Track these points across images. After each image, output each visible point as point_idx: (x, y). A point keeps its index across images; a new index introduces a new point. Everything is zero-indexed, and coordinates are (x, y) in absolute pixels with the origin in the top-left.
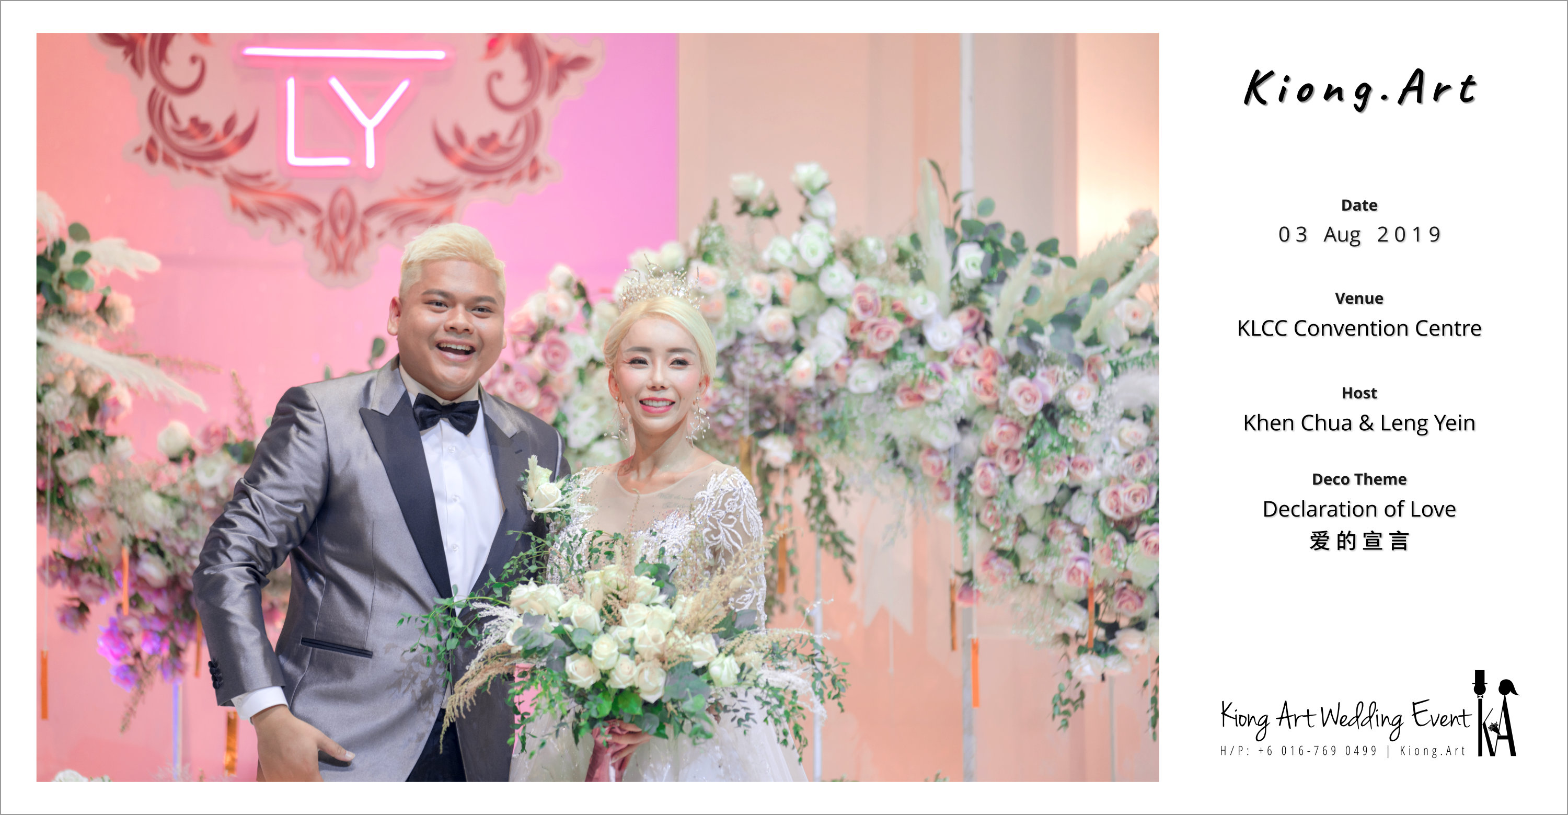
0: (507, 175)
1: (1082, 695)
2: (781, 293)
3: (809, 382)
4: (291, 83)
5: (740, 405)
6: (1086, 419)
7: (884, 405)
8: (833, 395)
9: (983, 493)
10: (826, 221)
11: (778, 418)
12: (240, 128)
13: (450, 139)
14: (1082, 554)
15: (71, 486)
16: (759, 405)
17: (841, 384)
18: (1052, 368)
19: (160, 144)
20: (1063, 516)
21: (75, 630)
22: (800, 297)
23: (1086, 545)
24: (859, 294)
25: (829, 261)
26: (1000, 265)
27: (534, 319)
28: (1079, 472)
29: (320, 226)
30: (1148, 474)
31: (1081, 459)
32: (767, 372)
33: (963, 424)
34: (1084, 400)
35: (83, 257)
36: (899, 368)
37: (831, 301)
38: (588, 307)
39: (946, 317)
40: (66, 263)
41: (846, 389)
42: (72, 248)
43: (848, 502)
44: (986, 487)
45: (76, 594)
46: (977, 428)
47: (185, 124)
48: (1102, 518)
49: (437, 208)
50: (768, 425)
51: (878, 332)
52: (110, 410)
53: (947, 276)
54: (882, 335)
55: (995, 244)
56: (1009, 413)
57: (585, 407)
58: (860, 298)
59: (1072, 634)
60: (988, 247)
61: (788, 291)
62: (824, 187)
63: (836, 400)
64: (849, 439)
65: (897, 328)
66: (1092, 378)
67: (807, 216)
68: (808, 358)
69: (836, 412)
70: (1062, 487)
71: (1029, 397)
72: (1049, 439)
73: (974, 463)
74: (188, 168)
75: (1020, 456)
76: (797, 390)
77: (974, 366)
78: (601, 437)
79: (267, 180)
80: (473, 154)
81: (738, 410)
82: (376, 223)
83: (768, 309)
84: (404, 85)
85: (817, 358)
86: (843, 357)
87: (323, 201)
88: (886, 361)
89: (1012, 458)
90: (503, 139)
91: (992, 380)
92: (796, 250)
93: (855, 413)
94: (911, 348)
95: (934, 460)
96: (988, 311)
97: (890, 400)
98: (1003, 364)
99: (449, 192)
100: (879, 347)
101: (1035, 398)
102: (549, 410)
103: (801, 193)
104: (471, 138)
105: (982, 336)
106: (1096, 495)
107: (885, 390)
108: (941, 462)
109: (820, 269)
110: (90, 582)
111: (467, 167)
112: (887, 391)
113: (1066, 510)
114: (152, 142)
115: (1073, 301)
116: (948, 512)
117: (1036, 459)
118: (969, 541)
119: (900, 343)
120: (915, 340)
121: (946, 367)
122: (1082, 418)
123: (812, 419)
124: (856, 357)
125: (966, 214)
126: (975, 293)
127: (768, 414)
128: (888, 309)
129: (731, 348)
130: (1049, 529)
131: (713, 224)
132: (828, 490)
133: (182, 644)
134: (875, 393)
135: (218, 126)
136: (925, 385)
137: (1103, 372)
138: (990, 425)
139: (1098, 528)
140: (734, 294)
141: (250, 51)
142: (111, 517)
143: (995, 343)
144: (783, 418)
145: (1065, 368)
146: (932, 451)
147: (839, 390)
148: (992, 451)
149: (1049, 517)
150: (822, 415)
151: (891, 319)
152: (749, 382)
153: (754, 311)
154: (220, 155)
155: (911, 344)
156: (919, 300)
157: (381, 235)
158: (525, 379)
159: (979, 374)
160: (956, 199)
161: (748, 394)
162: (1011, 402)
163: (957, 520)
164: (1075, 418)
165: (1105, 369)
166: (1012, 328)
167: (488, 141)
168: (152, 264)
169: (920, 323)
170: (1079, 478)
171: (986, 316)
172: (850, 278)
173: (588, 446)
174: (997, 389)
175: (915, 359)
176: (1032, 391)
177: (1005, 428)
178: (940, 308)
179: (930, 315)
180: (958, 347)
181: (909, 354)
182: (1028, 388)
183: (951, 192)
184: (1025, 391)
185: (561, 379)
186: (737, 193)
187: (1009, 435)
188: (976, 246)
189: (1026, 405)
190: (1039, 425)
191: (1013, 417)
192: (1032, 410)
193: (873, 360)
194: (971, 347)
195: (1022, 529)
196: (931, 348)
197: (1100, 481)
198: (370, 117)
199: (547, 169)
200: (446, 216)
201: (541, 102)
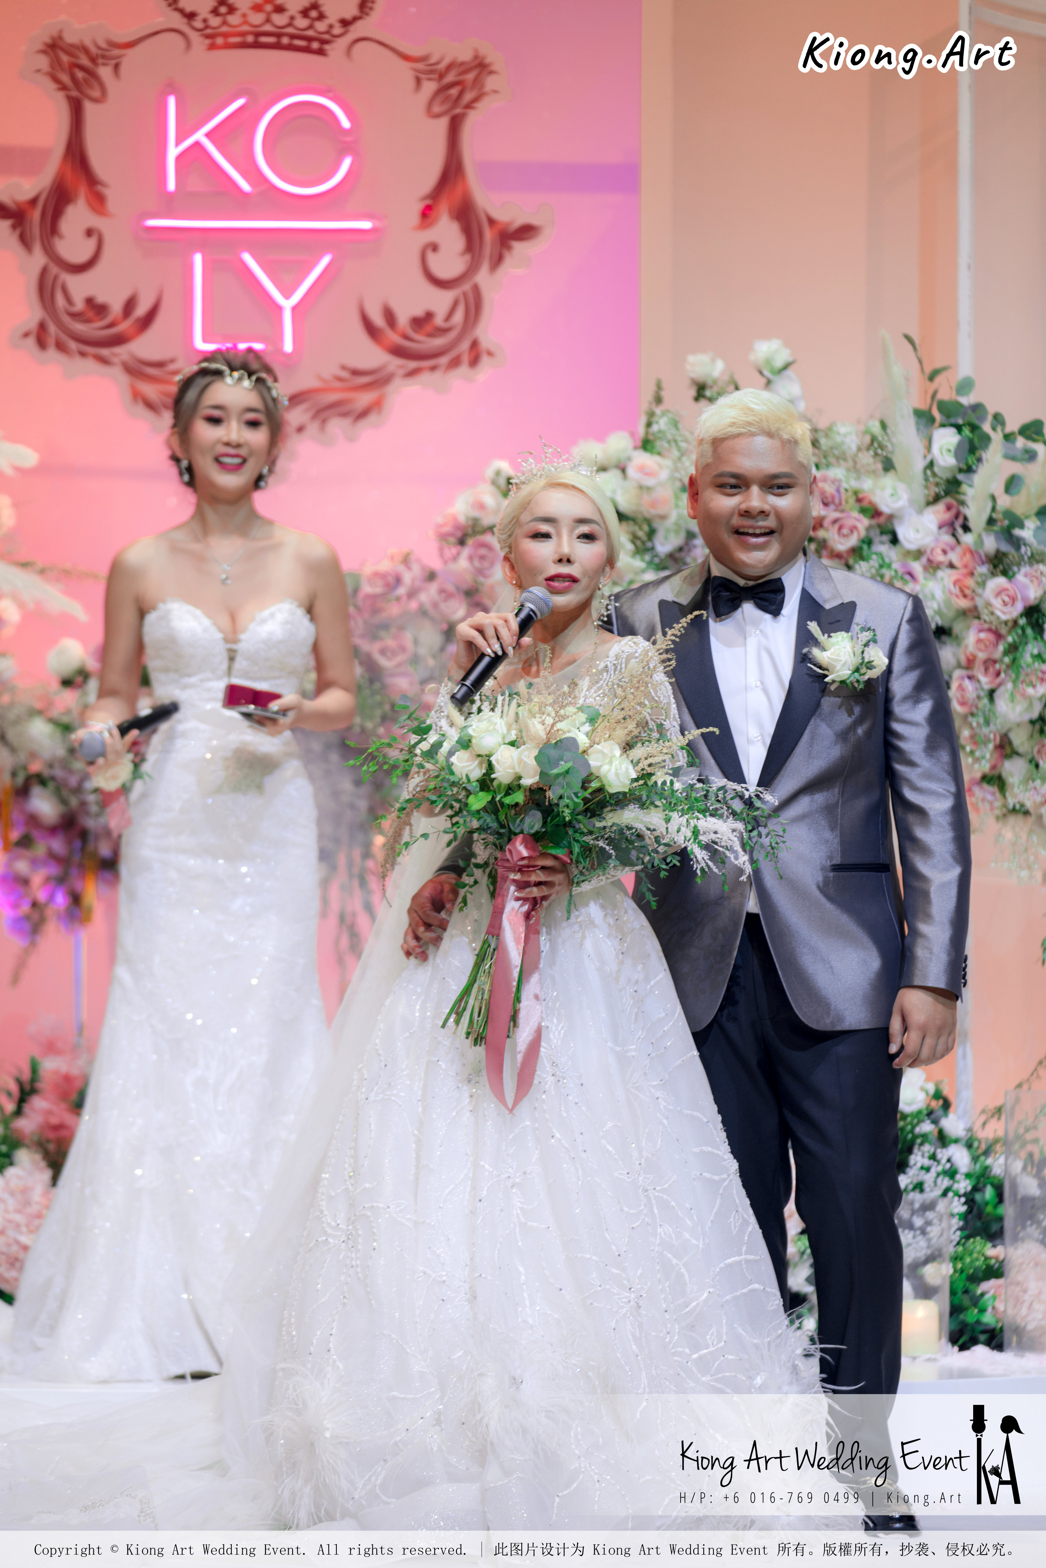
0: (444, 360)
4: (198, 258)
12: (141, 310)
13: (378, 320)
18: (1035, 567)
19: (52, 329)
26: (977, 450)
27: (462, 519)
39: (920, 512)
44: (963, 703)
46: (956, 637)
47: (79, 305)
49: (364, 399)
51: (840, 528)
53: (920, 464)
54: (845, 531)
55: (973, 428)
56: (987, 618)
60: (966, 431)
62: (786, 367)
65: (863, 523)
71: (1007, 599)
72: (1033, 648)
74: (83, 354)
75: (1000, 667)
77: (951, 566)
79: (172, 367)
80: (406, 337)
82: (297, 416)
84: (326, 260)
88: (851, 562)
89: (991, 670)
90: (439, 321)
91: (970, 582)
94: (883, 548)
96: (967, 505)
98: (983, 563)
99: (379, 380)
100: (842, 545)
101: (1014, 600)
103: (761, 372)
104: (403, 319)
105: (960, 532)
111: (398, 352)
114: (43, 327)
117: (1019, 670)
119: (869, 542)
120: (886, 538)
121: (917, 567)
125: (944, 395)
126: (952, 484)
128: (852, 502)
129: (681, 549)
130: (1036, 749)
131: (660, 409)
135: (116, 307)
138: (969, 632)
141: (151, 222)
143: (973, 539)
148: (970, 662)
149: (1037, 736)
151: (855, 514)
154: (119, 340)
155: (882, 543)
156: (888, 491)
158: (450, 587)
160: (933, 377)
162: (988, 604)
166: (991, 522)
167: (422, 322)
168: (28, 457)
169: (891, 517)
171: (964, 510)
174: (974, 591)
175: (883, 559)
176: (1011, 593)
177: (983, 635)
178: (911, 502)
179: (901, 509)
180: (932, 545)
181: (876, 554)
182: (1007, 590)
183: (928, 370)
184: (1003, 593)
185: (492, 588)
186: (693, 375)
187: (988, 643)
188: (953, 430)
189: (1005, 609)
190: (1020, 631)
191: (991, 623)
192: (1011, 613)
193: (837, 561)
194: (947, 544)
195: (1008, 750)
196: (902, 547)
198: (287, 296)
199: (490, 353)
200: (376, 406)
201: (483, 277)
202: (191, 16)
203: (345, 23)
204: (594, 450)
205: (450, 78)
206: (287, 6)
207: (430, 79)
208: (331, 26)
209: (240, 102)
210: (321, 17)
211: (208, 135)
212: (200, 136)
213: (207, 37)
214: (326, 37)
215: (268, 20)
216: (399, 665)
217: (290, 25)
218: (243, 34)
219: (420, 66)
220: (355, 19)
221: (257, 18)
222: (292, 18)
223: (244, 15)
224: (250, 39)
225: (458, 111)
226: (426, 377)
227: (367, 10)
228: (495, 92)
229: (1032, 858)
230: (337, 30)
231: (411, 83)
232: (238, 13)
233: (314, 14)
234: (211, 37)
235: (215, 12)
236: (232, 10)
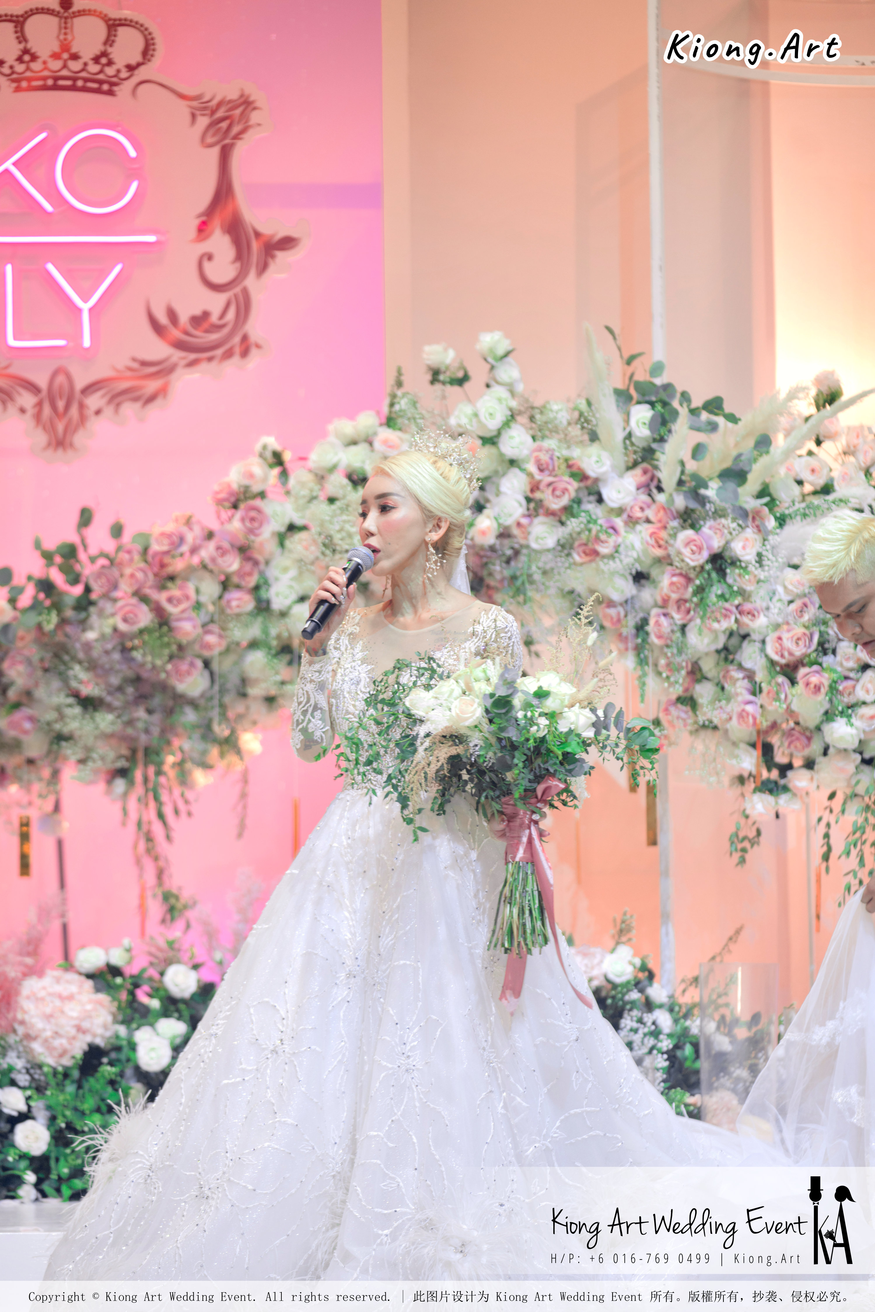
0: (219, 352)
1: (758, 832)
3: (490, 540)
4: (9, 268)
6: (751, 568)
7: (560, 562)
8: (517, 553)
9: (658, 642)
10: (509, 387)
13: (163, 319)
14: (751, 698)
17: (523, 542)
18: (719, 520)
20: (735, 662)
22: (483, 459)
23: (756, 690)
24: (536, 454)
25: (508, 423)
26: (667, 423)
27: (235, 486)
28: (745, 619)
29: (39, 404)
30: (809, 620)
31: (747, 606)
33: (640, 577)
34: (748, 550)
36: (573, 524)
37: (512, 463)
38: (284, 474)
39: (621, 476)
41: (528, 547)
44: (660, 637)
46: (652, 581)
48: (769, 665)
49: (152, 386)
51: (554, 490)
53: (620, 435)
54: (558, 493)
55: (664, 404)
56: (678, 565)
57: (285, 570)
58: (536, 457)
59: (746, 775)
60: (659, 407)
62: (507, 354)
63: (519, 557)
64: (530, 593)
65: (573, 486)
66: (755, 530)
67: (492, 383)
68: (488, 517)
69: (518, 568)
70: (731, 634)
71: (694, 548)
72: (717, 589)
73: (649, 614)
75: (690, 605)
76: (482, 548)
77: (648, 521)
80: (186, 333)
82: (94, 401)
84: (119, 267)
85: (498, 517)
86: (524, 516)
87: (42, 381)
88: (564, 518)
89: (683, 608)
90: (214, 318)
91: (664, 534)
92: (477, 414)
93: (534, 569)
94: (590, 506)
95: (612, 612)
96: (661, 469)
97: (569, 555)
98: (675, 518)
99: (164, 370)
100: (556, 504)
101: (700, 549)
102: (250, 574)
103: (486, 360)
104: (184, 318)
105: (655, 492)
106: (763, 642)
107: (563, 546)
108: (619, 614)
109: (499, 432)
111: (179, 345)
112: (565, 547)
113: (738, 657)
115: (739, 456)
116: (630, 661)
117: (706, 608)
118: (646, 688)
119: (578, 502)
120: (592, 498)
121: (619, 522)
122: (746, 567)
123: (498, 577)
124: (537, 515)
125: (640, 376)
126: (648, 452)
128: (564, 469)
130: (721, 674)
131: (400, 392)
134: (554, 549)
136: (597, 539)
137: (767, 524)
138: (663, 577)
139: (766, 672)
143: (666, 498)
145: (730, 520)
146: (611, 604)
147: (521, 547)
148: (665, 602)
149: (722, 663)
150: (507, 573)
151: (566, 478)
155: (590, 502)
156: (594, 458)
157: (98, 412)
158: (226, 545)
160: (630, 362)
162: (679, 553)
163: (635, 669)
164: (741, 567)
165: (769, 520)
166: (680, 483)
167: (200, 320)
169: (597, 480)
170: (747, 625)
171: (658, 473)
172: (528, 440)
173: (290, 608)
174: (667, 542)
175: (590, 516)
176: (698, 543)
177: (675, 579)
178: (613, 467)
179: (605, 473)
180: (632, 504)
181: (585, 511)
182: (694, 540)
183: (626, 355)
184: (692, 543)
185: (261, 544)
186: (429, 362)
187: (679, 586)
188: (647, 407)
189: (693, 557)
190: (706, 576)
191: (682, 568)
192: (698, 560)
193: (551, 517)
194: (644, 503)
195: (698, 676)
196: (607, 505)
197: (768, 627)
198: (86, 301)
199: (258, 346)
200: (162, 392)
201: (251, 282)
203: (131, 68)
204: (347, 427)
205: (220, 114)
206: (81, 54)
207: (203, 115)
208: (119, 71)
209: (43, 136)
210: (110, 63)
211: (14, 164)
212: (8, 165)
213: (13, 81)
214: (114, 80)
215: (65, 66)
216: (183, 611)
217: (83, 70)
218: (45, 78)
219: (195, 104)
220: (139, 65)
221: (55, 65)
222: (86, 64)
223: (45, 63)
224: (50, 82)
225: (227, 141)
226: (204, 366)
227: (149, 57)
228: (259, 125)
229: (719, 766)
230: (124, 74)
231: (188, 118)
232: (40, 61)
233: (104, 60)
234: (17, 81)
235: (20, 59)
236: (34, 58)
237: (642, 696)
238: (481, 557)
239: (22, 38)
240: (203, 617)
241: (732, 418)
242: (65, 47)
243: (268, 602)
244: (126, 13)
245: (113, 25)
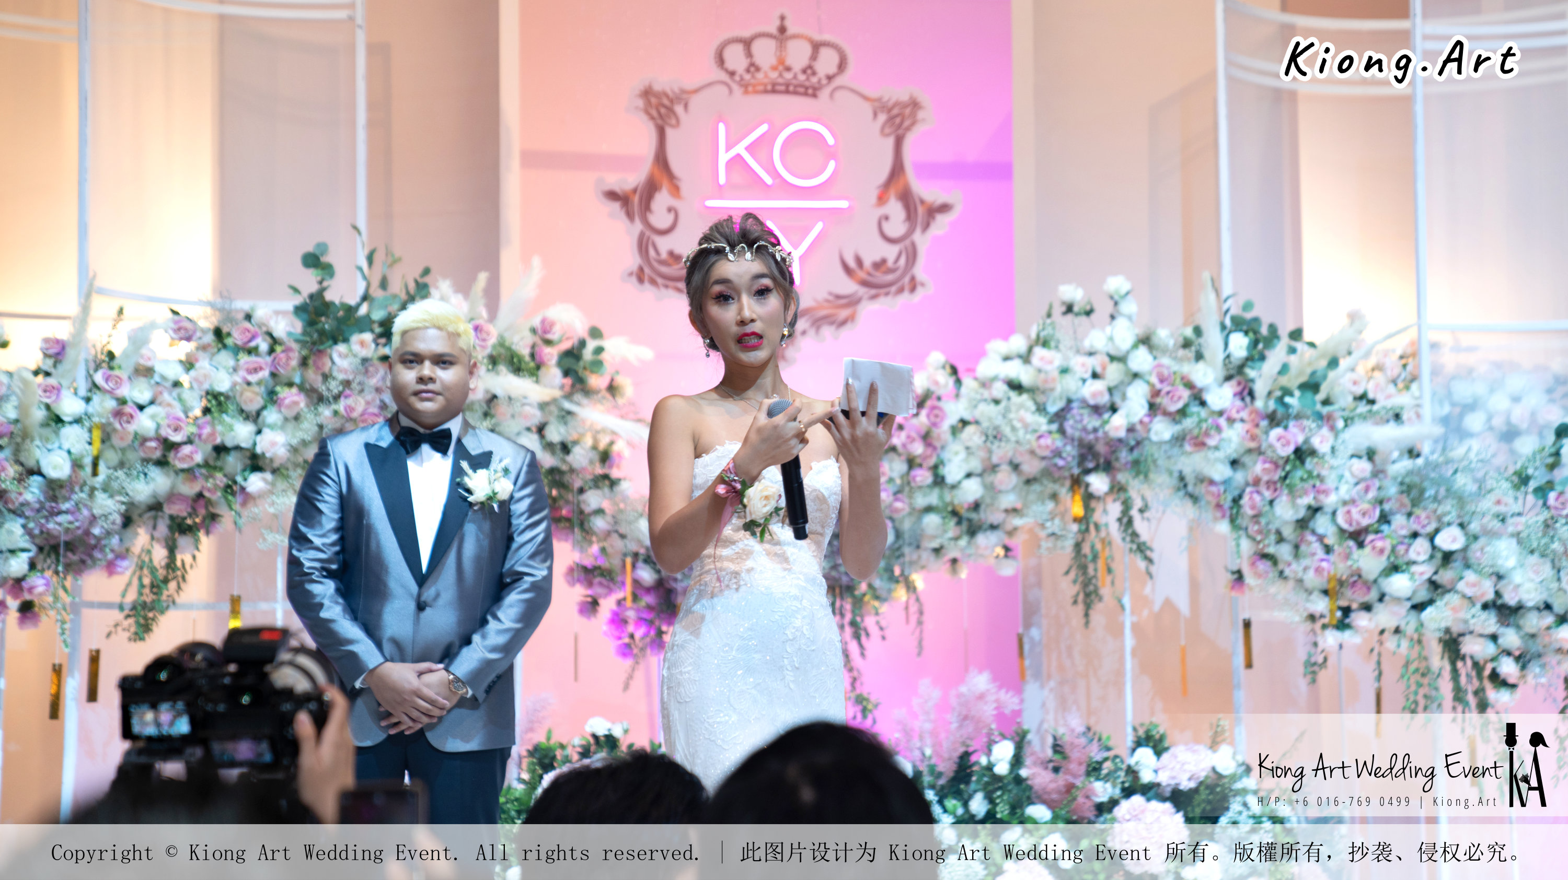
0: (893, 289)
1: (1325, 659)
2: (1099, 370)
3: (1122, 434)
5: (1070, 451)
6: (1327, 458)
7: (1176, 451)
8: (1138, 443)
9: (1250, 512)
10: (1130, 318)
11: (1098, 461)
13: (852, 264)
14: (1325, 557)
15: (590, 515)
16: (1084, 451)
17: (1144, 435)
18: (1300, 421)
19: (647, 270)
20: (1309, 529)
21: (589, 618)
22: (1114, 373)
23: (1328, 549)
24: (1157, 370)
25: (1135, 346)
26: (1260, 346)
28: (1322, 497)
30: (1371, 499)
31: (1323, 487)
32: (1090, 427)
33: (1234, 463)
34: (1324, 444)
35: (599, 350)
36: (1189, 423)
37: (1136, 376)
38: (958, 382)
39: (1221, 385)
40: (587, 354)
41: (1148, 439)
42: (591, 345)
43: (1148, 520)
44: (1253, 507)
45: (589, 592)
46: (1244, 466)
47: (664, 255)
48: (1338, 530)
49: (844, 314)
50: (1091, 465)
51: (1172, 397)
52: (617, 460)
53: (1221, 356)
54: (1175, 398)
55: (1256, 332)
56: (1270, 454)
57: (957, 453)
58: (1158, 372)
59: (1318, 615)
60: (1251, 335)
61: (1104, 368)
62: (1127, 293)
63: (1140, 447)
64: (1152, 476)
65: (1186, 394)
66: (1329, 429)
67: (1116, 315)
68: (1121, 417)
69: (1142, 455)
70: (1309, 507)
71: (1284, 443)
72: (1299, 473)
73: (1243, 491)
74: (666, 287)
75: (1279, 485)
76: (1112, 440)
78: (969, 475)
80: (870, 274)
81: (1069, 455)
83: (1090, 382)
84: (819, 226)
85: (1127, 416)
86: (1146, 416)
88: (1177, 418)
89: (1272, 487)
90: (890, 263)
91: (1257, 431)
92: (1111, 339)
93: (1156, 456)
94: (1195, 408)
95: (1214, 489)
96: (1252, 381)
97: (1181, 446)
98: (1263, 418)
99: (852, 302)
100: (1173, 408)
101: (1288, 443)
102: (931, 456)
103: (1112, 297)
104: (867, 263)
105: (1248, 399)
106: (1334, 513)
107: (1177, 439)
108: (1219, 490)
109: (1128, 352)
110: (601, 584)
111: (865, 283)
112: (1179, 440)
113: (1311, 524)
114: (641, 269)
115: (1313, 373)
116: (1223, 527)
117: (1291, 488)
118: (1240, 547)
119: (1186, 406)
120: (1197, 402)
121: (1222, 421)
122: (1323, 457)
123: (1123, 461)
124: (1155, 416)
125: (1233, 312)
126: (1240, 369)
127: (1090, 457)
128: (1178, 381)
129: (1062, 410)
130: (1299, 539)
131: (1048, 321)
132: (1134, 512)
133: (664, 628)
134: (1170, 442)
136: (1207, 434)
137: (1337, 424)
138: (1255, 463)
139: (1337, 537)
140: (1064, 371)
141: (710, 203)
142: (615, 536)
143: (1259, 404)
144: (1102, 460)
145: (1310, 422)
146: (1212, 482)
147: (1144, 439)
148: (1257, 482)
149: (1299, 530)
150: (1130, 458)
151: (1181, 387)
152: (1077, 434)
153: (1080, 383)
155: (1195, 406)
156: (1201, 373)
158: (914, 434)
159: (1247, 426)
160: (1225, 300)
161: (1076, 443)
162: (1271, 446)
163: (1231, 533)
164: (1318, 457)
165: (1339, 422)
166: (1270, 394)
167: (880, 265)
168: (647, 353)
169: (1202, 390)
170: (1322, 501)
171: (1250, 384)
172: (1149, 358)
173: (959, 482)
174: (1259, 437)
175: (1200, 416)
176: (1286, 438)
177: (1266, 465)
178: (1215, 380)
179: (1208, 384)
180: (1230, 407)
181: (1195, 413)
182: (1283, 436)
183: (1222, 296)
184: (1281, 438)
185: (939, 435)
186: (1064, 299)
187: (1269, 470)
188: (1242, 334)
189: (1282, 449)
190: (1292, 464)
191: (1272, 457)
192: (1287, 452)
193: (1168, 417)
194: (1240, 406)
196: (1210, 408)
197: (1337, 503)
198: (795, 250)
199: (922, 284)
200: (851, 319)
201: (917, 236)
202: (732, 74)
203: (830, 78)
204: (1001, 347)
205: (895, 111)
206: (793, 67)
207: (882, 113)
208: (820, 80)
209: (764, 128)
210: (814, 73)
211: (745, 148)
212: (740, 149)
213: (743, 86)
214: (817, 85)
215: (781, 75)
217: (794, 78)
218: (765, 85)
219: (876, 104)
220: (835, 75)
221: (774, 75)
222: (796, 74)
223: (766, 73)
224: (769, 88)
225: (900, 132)
226: (882, 299)
227: (843, 70)
228: (924, 120)
230: (824, 82)
231: (871, 115)
232: (762, 72)
233: (809, 71)
234: (746, 87)
235: (748, 71)
236: (758, 69)
237: (1238, 552)
238: (1111, 446)
239: (749, 54)
240: (892, 488)
241: (1312, 345)
242: (781, 61)
243: (943, 478)
244: (826, 37)
245: (817, 47)
